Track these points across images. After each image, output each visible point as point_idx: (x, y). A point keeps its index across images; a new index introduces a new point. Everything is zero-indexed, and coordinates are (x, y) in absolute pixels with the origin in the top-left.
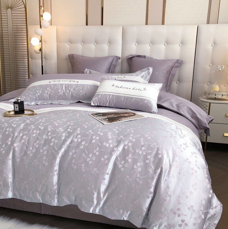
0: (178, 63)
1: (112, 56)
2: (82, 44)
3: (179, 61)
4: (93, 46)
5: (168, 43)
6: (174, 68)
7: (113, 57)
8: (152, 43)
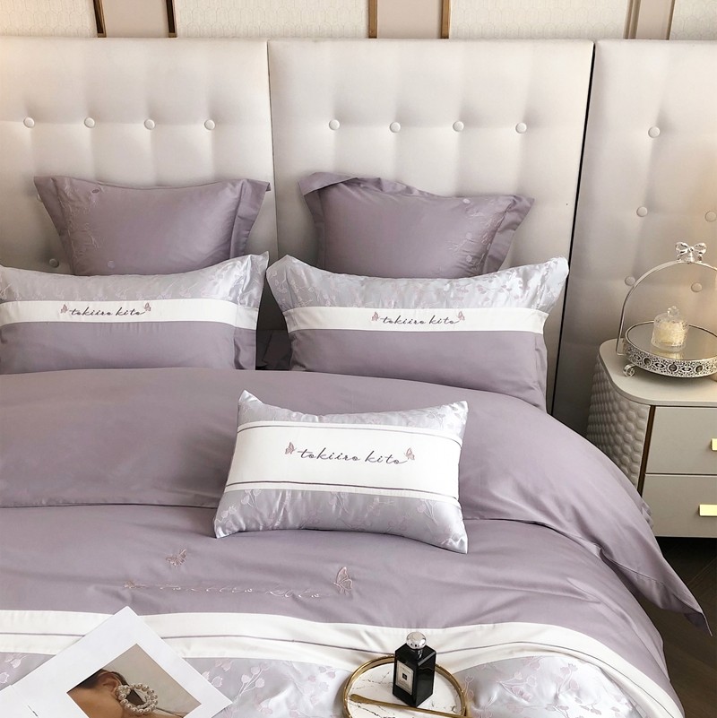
0: (517, 210)
1: (234, 182)
2: (92, 121)
3: (519, 205)
4: (140, 133)
5: (469, 119)
6: (502, 231)
7: (238, 187)
8: (405, 119)
